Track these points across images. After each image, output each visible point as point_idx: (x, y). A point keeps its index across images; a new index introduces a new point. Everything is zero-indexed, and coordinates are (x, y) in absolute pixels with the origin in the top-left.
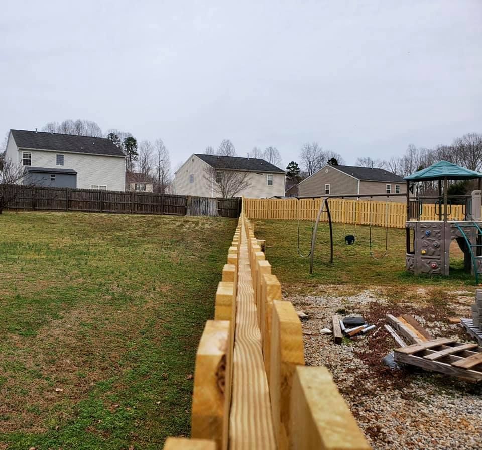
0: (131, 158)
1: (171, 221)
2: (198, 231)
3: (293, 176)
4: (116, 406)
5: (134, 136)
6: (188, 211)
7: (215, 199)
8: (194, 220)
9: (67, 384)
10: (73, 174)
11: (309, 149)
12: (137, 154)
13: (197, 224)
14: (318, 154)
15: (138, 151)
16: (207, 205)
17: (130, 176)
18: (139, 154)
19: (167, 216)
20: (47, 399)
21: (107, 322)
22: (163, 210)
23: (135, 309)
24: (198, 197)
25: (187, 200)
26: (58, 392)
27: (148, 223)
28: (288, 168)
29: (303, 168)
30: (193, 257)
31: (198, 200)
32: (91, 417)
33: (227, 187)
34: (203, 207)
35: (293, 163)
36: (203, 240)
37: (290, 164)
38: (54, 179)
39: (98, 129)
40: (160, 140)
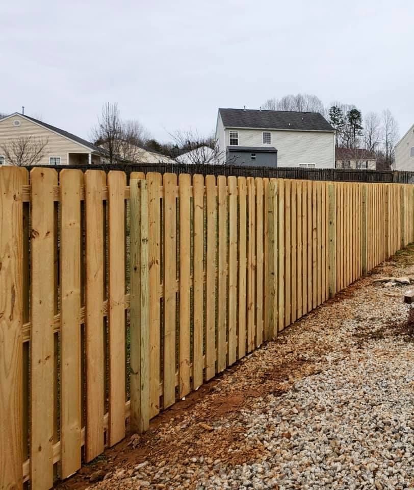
0: (355, 133)
5: (358, 109)
10: (274, 152)
12: (361, 128)
15: (363, 125)
18: (364, 127)
24: (406, 172)
38: (255, 158)
39: (319, 103)
40: (388, 110)
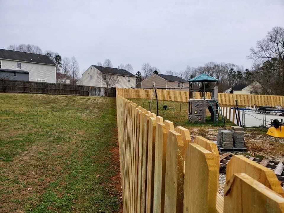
0: (58, 66)
1: (81, 98)
2: (95, 103)
3: (139, 78)
4: (62, 194)
5: (60, 55)
6: (90, 93)
7: (104, 88)
8: (93, 98)
9: (34, 185)
10: (27, 73)
11: (145, 66)
12: (61, 64)
13: (95, 100)
14: (150, 68)
15: (62, 62)
16: (100, 91)
17: (58, 75)
18: (63, 64)
19: (79, 96)
20: (23, 194)
21: (52, 151)
22: (77, 93)
23: (66, 144)
24: (95, 87)
25: (89, 88)
26: (29, 190)
27: (69, 100)
28: (136, 74)
29: (143, 75)
30: (93, 116)
31: (95, 88)
32: (49, 201)
33: (109, 82)
34: (97, 92)
35: (138, 72)
36: (98, 108)
37: (137, 73)
38: (16, 76)
39: (40, 50)
40: (74, 57)
